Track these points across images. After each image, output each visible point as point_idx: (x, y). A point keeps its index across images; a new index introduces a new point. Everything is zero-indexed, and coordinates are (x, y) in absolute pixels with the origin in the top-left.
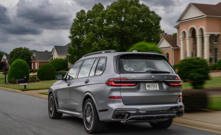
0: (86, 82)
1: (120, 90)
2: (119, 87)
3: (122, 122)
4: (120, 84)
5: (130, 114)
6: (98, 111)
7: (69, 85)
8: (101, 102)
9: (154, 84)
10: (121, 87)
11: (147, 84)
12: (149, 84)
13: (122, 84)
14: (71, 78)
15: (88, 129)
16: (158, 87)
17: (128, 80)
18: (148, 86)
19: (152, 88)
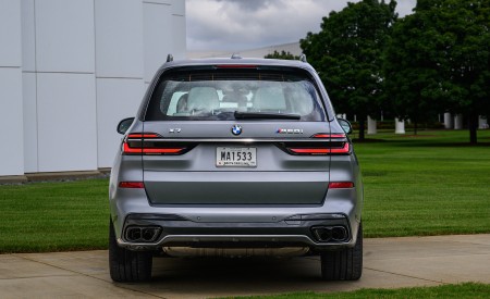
1: (143, 166)
2: (139, 158)
4: (139, 151)
5: (162, 230)
9: (243, 150)
10: (145, 158)
11: (219, 150)
12: (227, 150)
13: (145, 150)
16: (254, 159)
17: (162, 137)
18: (223, 155)
19: (233, 161)
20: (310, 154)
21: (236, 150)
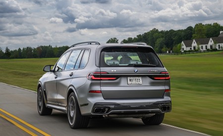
0: (71, 75)
1: (100, 85)
2: (99, 81)
3: (104, 116)
4: (99, 78)
5: (109, 109)
6: (80, 106)
7: (56, 78)
8: (82, 96)
9: (137, 78)
10: (102, 81)
11: (129, 78)
12: (131, 78)
13: (102, 78)
14: (60, 70)
15: (71, 124)
16: (141, 82)
17: (108, 73)
18: (130, 80)
19: (134, 82)
20: (159, 79)
21: (135, 78)
